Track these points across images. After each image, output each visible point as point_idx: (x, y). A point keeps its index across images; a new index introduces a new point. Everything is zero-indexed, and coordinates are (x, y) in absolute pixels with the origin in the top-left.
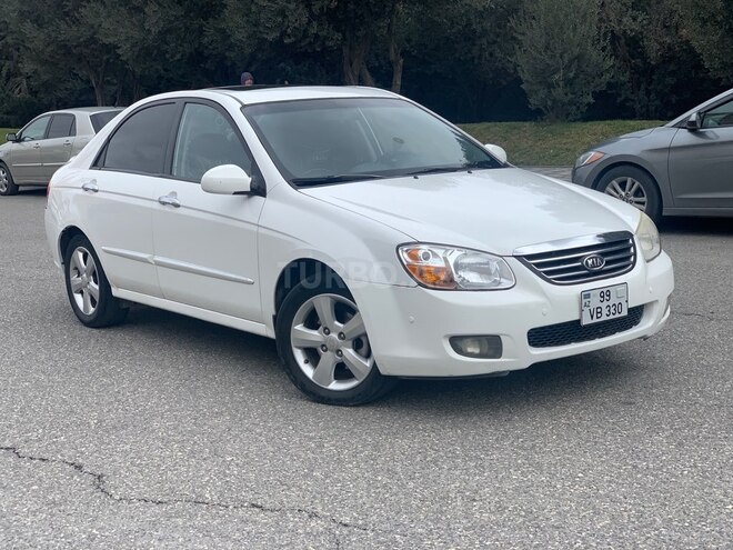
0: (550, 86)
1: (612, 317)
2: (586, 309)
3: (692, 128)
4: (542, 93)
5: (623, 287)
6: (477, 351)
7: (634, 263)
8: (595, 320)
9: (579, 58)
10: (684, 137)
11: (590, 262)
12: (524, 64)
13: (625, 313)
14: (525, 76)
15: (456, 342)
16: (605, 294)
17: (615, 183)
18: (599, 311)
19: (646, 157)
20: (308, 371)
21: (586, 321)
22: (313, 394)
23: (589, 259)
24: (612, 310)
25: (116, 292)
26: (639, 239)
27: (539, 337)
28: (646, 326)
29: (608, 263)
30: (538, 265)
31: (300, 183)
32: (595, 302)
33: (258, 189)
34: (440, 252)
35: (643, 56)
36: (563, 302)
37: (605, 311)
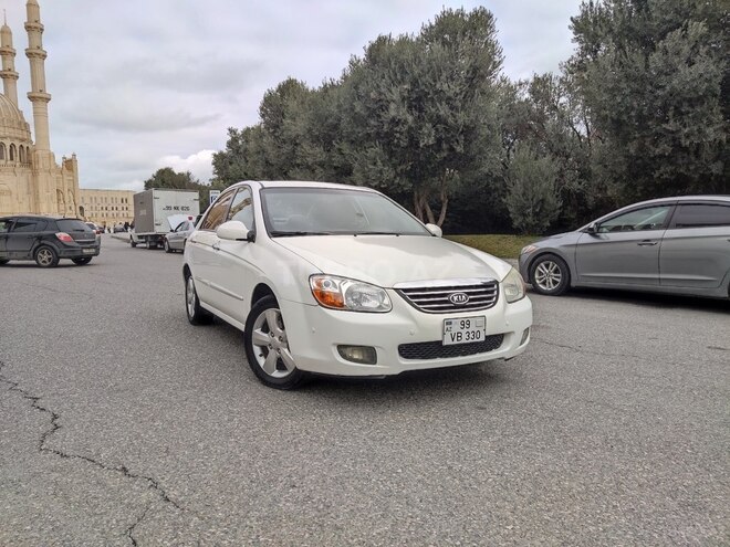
0: (524, 215)
1: (470, 341)
2: (448, 334)
3: (592, 232)
4: (521, 219)
5: (480, 319)
6: (361, 358)
7: (495, 303)
8: (456, 342)
9: (543, 201)
10: (587, 238)
11: (455, 298)
12: (511, 202)
13: (482, 339)
14: (510, 210)
15: (342, 348)
16: (465, 323)
17: (542, 264)
18: (459, 335)
19: (562, 249)
20: (262, 361)
21: (448, 341)
22: (262, 377)
23: (455, 297)
24: (471, 336)
25: (202, 304)
26: (505, 287)
27: (408, 350)
28: (504, 350)
29: (471, 300)
30: (412, 297)
31: (274, 234)
32: (456, 328)
33: (251, 238)
34: (337, 282)
35: (585, 204)
36: (430, 325)
37: (465, 336)
